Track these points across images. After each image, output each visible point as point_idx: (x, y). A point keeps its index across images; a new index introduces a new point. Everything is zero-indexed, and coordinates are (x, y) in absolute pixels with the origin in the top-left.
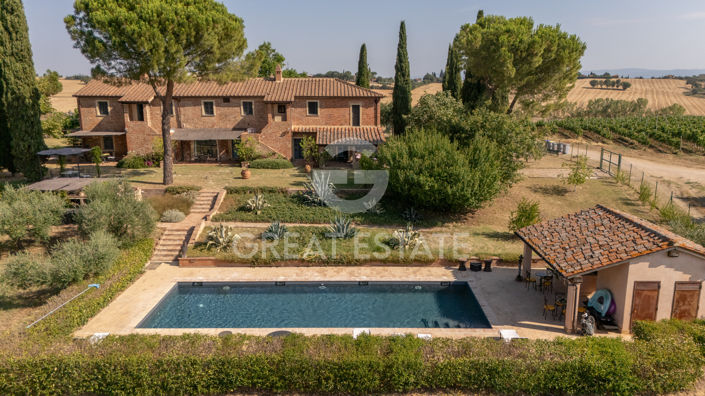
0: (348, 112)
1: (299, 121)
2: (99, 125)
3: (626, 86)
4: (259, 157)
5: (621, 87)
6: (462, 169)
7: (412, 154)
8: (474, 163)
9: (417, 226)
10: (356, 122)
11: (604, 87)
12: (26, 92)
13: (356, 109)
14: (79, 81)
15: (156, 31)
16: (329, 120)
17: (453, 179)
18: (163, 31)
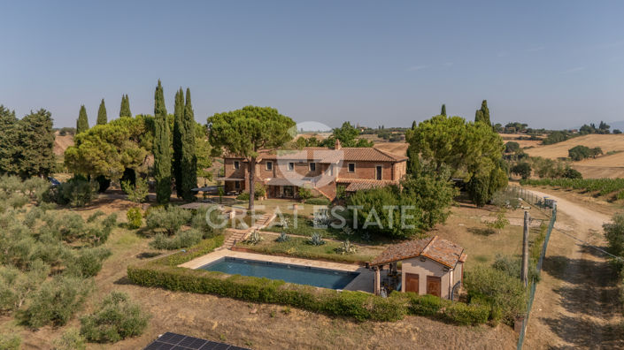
0: (374, 171)
1: (342, 176)
2: (233, 174)
4: (312, 197)
10: (379, 178)
12: (190, 159)
13: (379, 169)
15: (237, 133)
16: (362, 176)
18: (241, 132)
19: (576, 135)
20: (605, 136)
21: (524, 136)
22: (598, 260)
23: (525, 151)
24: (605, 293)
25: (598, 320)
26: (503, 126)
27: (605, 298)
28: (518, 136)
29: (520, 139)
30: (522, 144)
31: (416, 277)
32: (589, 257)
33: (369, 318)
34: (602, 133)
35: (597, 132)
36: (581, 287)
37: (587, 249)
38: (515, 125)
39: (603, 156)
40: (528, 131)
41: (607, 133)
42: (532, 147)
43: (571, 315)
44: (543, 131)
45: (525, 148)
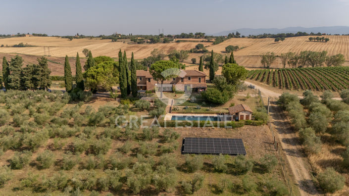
0: (198, 79)
1: (186, 82)
2: (140, 82)
3: (327, 40)
5: (324, 41)
6: (221, 97)
7: (212, 93)
8: (223, 95)
9: (212, 107)
10: (200, 82)
11: (316, 41)
13: (200, 79)
14: (68, 39)
16: (193, 81)
17: (219, 98)
19: (227, 39)
20: (238, 39)
21: (204, 40)
22: (276, 106)
23: (207, 49)
24: (281, 114)
25: (282, 121)
26: (194, 34)
27: (281, 115)
28: (201, 40)
29: (202, 41)
30: (205, 44)
31: (243, 116)
32: (273, 105)
33: (237, 127)
34: (237, 37)
35: (235, 37)
36: (275, 113)
37: (272, 103)
38: (199, 34)
39: (239, 49)
40: (206, 37)
41: (239, 37)
42: (209, 46)
43: (276, 121)
44: (212, 37)
45: (206, 47)
